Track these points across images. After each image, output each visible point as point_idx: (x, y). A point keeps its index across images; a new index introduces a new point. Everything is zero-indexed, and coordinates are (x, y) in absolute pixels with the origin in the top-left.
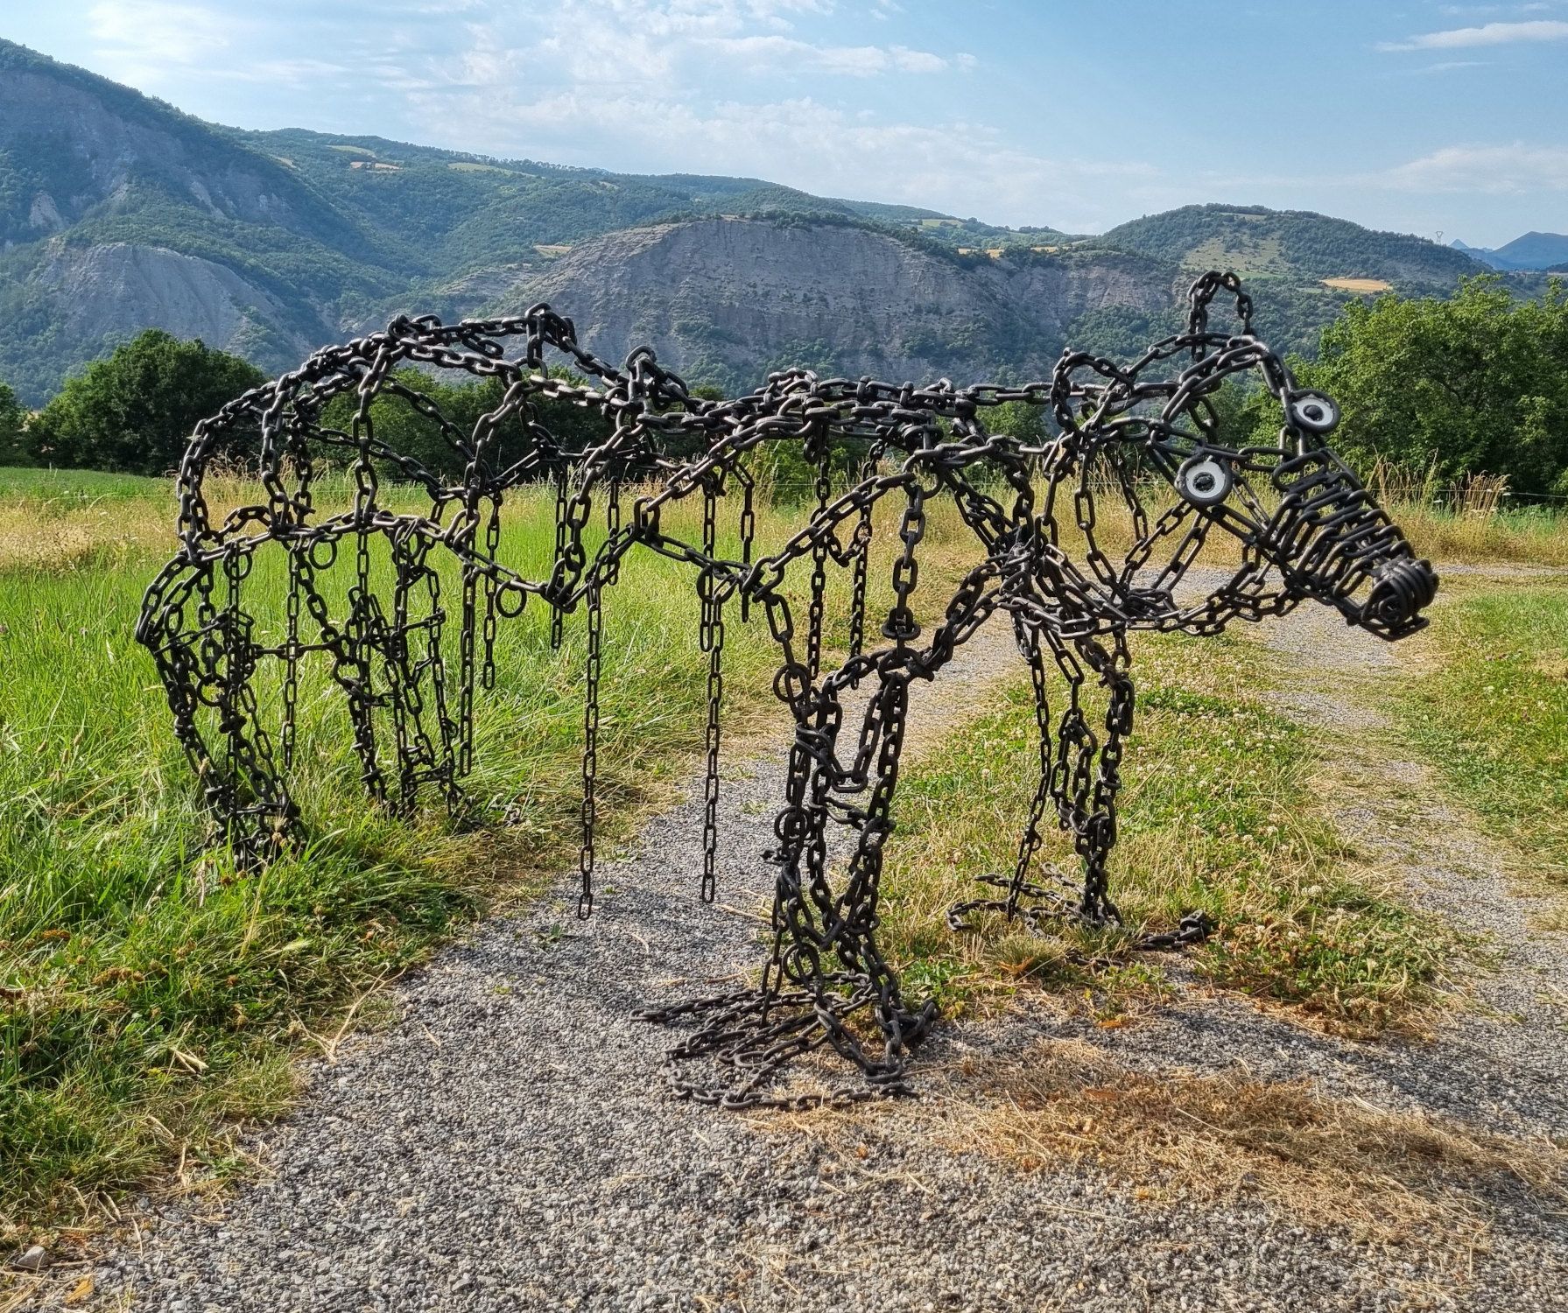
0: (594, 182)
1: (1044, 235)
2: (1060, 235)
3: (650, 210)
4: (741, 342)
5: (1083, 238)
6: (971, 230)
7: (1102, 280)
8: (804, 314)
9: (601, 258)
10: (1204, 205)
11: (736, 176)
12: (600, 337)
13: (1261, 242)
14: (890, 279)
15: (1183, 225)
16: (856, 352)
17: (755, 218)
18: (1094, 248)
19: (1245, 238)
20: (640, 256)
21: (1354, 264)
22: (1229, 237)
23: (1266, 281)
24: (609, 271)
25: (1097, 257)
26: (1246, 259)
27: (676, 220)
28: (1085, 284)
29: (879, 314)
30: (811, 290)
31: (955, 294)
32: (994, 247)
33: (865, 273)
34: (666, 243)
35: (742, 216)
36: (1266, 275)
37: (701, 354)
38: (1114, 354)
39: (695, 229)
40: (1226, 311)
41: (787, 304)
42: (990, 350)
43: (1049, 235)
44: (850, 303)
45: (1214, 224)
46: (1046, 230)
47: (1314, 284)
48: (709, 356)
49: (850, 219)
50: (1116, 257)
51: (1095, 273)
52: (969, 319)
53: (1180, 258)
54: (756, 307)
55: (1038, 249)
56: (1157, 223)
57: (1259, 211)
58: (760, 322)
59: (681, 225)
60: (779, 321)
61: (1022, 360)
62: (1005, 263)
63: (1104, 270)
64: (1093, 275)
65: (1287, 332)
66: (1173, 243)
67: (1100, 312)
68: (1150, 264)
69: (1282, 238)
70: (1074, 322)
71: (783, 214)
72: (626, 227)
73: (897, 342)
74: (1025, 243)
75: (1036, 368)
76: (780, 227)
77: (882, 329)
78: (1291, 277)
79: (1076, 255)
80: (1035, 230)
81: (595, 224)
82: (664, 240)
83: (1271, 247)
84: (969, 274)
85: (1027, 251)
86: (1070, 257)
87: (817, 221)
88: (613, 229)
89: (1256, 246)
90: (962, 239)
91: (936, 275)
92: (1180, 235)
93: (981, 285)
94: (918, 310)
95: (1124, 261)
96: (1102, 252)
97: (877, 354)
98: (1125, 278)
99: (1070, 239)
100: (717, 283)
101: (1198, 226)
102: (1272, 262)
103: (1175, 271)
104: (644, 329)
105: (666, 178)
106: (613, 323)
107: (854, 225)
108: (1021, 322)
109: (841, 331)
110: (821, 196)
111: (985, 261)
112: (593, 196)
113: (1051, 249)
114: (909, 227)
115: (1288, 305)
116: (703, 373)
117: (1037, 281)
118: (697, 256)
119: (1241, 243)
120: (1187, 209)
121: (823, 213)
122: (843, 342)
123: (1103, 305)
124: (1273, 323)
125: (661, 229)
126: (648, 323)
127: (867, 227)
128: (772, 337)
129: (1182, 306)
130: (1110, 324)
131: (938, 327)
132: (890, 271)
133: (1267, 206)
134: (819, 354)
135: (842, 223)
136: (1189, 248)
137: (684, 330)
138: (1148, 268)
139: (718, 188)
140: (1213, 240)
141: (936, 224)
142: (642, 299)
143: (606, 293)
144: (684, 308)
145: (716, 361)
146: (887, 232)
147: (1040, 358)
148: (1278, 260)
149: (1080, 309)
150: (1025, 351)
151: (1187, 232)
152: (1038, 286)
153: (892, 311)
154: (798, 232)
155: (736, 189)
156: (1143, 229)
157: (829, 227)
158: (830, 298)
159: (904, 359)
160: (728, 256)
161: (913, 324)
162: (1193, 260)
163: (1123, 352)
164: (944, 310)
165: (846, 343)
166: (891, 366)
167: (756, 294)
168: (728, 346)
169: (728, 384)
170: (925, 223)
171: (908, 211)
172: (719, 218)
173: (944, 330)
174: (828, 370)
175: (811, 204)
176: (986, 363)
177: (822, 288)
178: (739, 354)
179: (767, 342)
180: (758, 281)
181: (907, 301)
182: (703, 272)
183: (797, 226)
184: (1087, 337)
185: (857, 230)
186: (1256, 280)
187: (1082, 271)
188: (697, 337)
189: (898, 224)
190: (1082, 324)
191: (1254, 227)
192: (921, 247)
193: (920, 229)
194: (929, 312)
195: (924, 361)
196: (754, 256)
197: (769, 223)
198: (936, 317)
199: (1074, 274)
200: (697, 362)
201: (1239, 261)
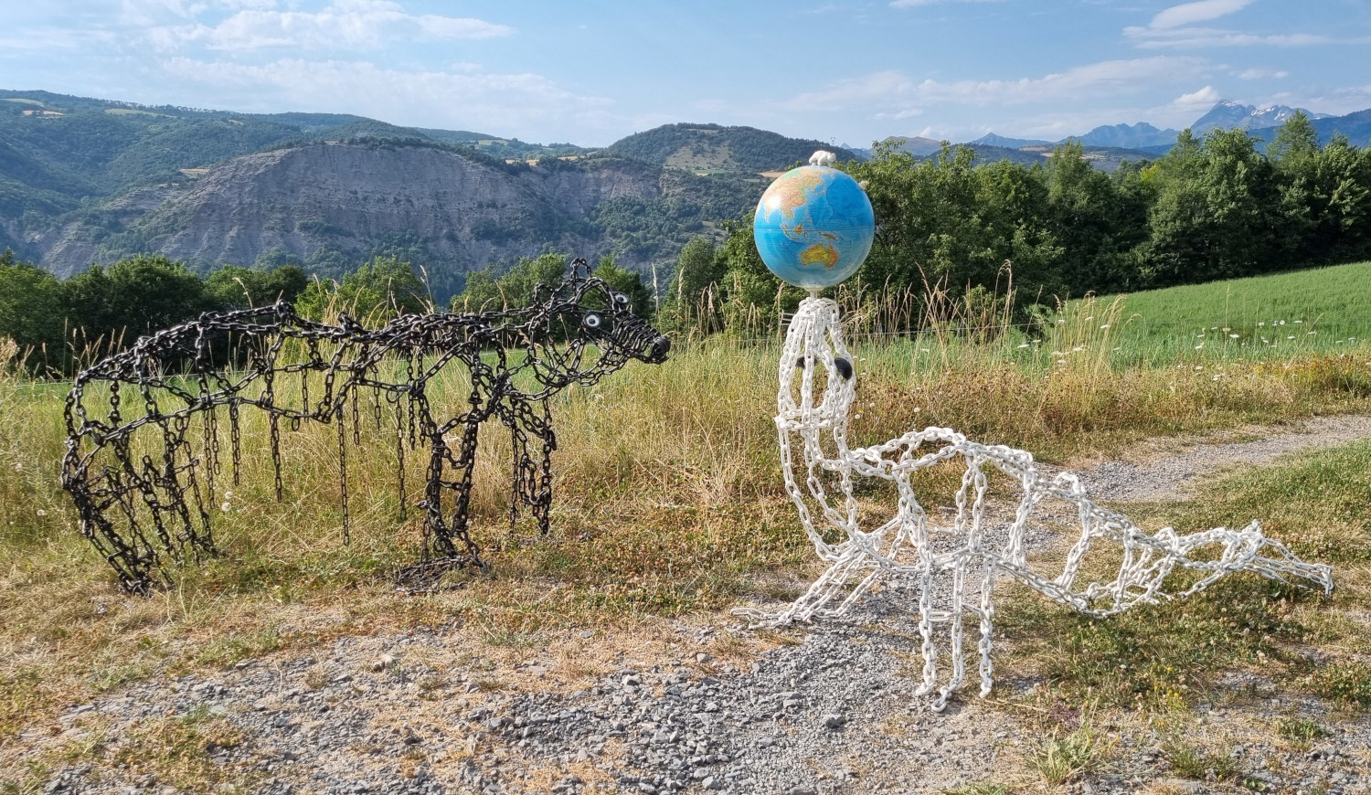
0: (224, 120)
1: (567, 148)
2: (579, 149)
3: (270, 139)
4: (350, 234)
5: (594, 150)
6: (514, 147)
7: (610, 179)
8: (395, 212)
9: (233, 177)
10: (676, 124)
11: (336, 112)
12: (238, 235)
13: (717, 149)
14: (457, 184)
15: (663, 138)
16: (438, 238)
17: (352, 142)
18: (602, 157)
19: (706, 146)
20: (264, 174)
21: (780, 161)
22: (695, 146)
23: (722, 175)
24: (242, 186)
25: (606, 162)
26: (708, 160)
27: (290, 145)
28: (598, 183)
29: (452, 209)
30: (399, 194)
31: (506, 193)
32: (532, 158)
33: (438, 180)
34: (285, 164)
35: (342, 141)
36: (722, 171)
37: (320, 246)
38: (623, 231)
39: (305, 152)
40: (698, 197)
41: (381, 205)
42: (535, 232)
43: (570, 149)
44: (430, 203)
45: (684, 137)
46: (568, 145)
47: (754, 176)
48: (326, 247)
49: (424, 141)
50: (618, 162)
51: (605, 174)
52: (518, 210)
53: (663, 161)
54: (359, 208)
55: (563, 159)
56: (645, 138)
57: (713, 127)
58: (363, 219)
59: (294, 149)
60: (377, 218)
61: (559, 238)
62: (540, 169)
63: (610, 172)
64: (604, 176)
65: (739, 210)
66: (657, 152)
67: (610, 202)
68: (642, 166)
69: (730, 145)
70: (593, 209)
71: (372, 139)
72: (252, 153)
73: (467, 230)
74: (554, 155)
75: (569, 243)
76: (371, 149)
77: (455, 221)
78: (739, 172)
79: (590, 162)
80: (561, 146)
81: (227, 151)
82: (282, 162)
83: (724, 152)
84: (515, 178)
85: (556, 160)
86: (586, 164)
87: (398, 143)
88: (241, 154)
89: (713, 152)
90: (509, 154)
91: (491, 180)
92: (661, 145)
93: (524, 186)
94: (480, 206)
95: (625, 165)
96: (608, 159)
97: (452, 238)
98: (625, 177)
99: (585, 151)
100: (327, 192)
101: (673, 139)
102: (725, 162)
103: (660, 171)
104: (273, 229)
105: (281, 116)
106: (247, 226)
107: (427, 146)
108: (556, 211)
109: (424, 224)
110: (401, 126)
111: (527, 168)
112: (223, 130)
113: (573, 158)
114: (468, 146)
115: (738, 191)
116: (322, 259)
117: (564, 181)
118: (309, 172)
119: (703, 150)
120: (664, 127)
121: (403, 138)
122: (427, 230)
123: (612, 196)
124: (730, 204)
125: (279, 153)
126: (276, 224)
127: (436, 146)
128: (372, 228)
129: (667, 195)
130: (619, 209)
131: (496, 217)
132: (458, 178)
133: (719, 124)
134: (410, 240)
135: (417, 144)
136: (669, 154)
137: (304, 228)
138: (641, 169)
139: (323, 122)
140: (683, 148)
141: (488, 143)
142: (269, 207)
143: (241, 203)
144: (303, 211)
145: (332, 250)
146: (453, 150)
147: (572, 236)
148: (729, 160)
149: (596, 200)
150: (560, 231)
151: (666, 143)
152: (565, 185)
153: (461, 207)
154: (385, 152)
155: (336, 122)
156: (635, 142)
157: (408, 148)
158: (414, 200)
159: (474, 242)
160: (333, 171)
161: (478, 215)
162: (672, 162)
163: (629, 229)
164: (499, 206)
165: (429, 232)
166: (464, 247)
167: (357, 198)
168: (340, 238)
169: (343, 266)
170: (480, 142)
171: (468, 135)
172: (323, 143)
173: (501, 219)
174: (418, 253)
175: (394, 132)
176: (533, 242)
177: (407, 193)
178: (350, 244)
179: (369, 234)
180: (359, 190)
181: (471, 199)
182: (315, 184)
183: (384, 148)
184: (604, 219)
185: (430, 149)
186: (715, 175)
187: (596, 173)
188: (315, 232)
189: (461, 145)
190: (599, 211)
191: (711, 138)
192: (478, 160)
193: (477, 147)
194: (488, 206)
195: (488, 243)
196: (353, 170)
197: (363, 146)
198: (494, 210)
199: (590, 175)
200: (317, 252)
201: (703, 162)
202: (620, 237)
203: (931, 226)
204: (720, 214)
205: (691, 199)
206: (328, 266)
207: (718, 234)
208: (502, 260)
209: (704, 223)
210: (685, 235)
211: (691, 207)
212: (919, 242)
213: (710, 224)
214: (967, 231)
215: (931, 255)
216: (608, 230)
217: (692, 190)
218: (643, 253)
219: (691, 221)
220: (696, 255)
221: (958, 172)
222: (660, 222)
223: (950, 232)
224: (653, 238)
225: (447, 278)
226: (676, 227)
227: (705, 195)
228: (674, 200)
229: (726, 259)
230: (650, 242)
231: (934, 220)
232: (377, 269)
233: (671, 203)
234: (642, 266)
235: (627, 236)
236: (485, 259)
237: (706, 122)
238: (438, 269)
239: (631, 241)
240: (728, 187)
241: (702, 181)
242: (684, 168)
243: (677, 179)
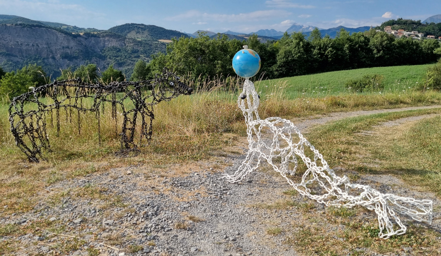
1: (93, 30)
2: (97, 30)
4: (16, 56)
5: (103, 30)
6: (75, 28)
7: (108, 40)
8: (33, 49)
10: (130, 23)
11: (10, 15)
14: (55, 40)
16: (48, 58)
17: (16, 25)
18: (105, 33)
19: (140, 31)
21: (164, 36)
22: (137, 31)
23: (146, 40)
25: (107, 35)
26: (141, 35)
28: (104, 41)
29: (53, 48)
30: (34, 43)
31: (72, 44)
32: (81, 32)
33: (48, 39)
35: (12, 24)
36: (146, 39)
38: (113, 57)
40: (138, 47)
41: (27, 47)
42: (83, 57)
43: (95, 30)
44: (45, 46)
45: (133, 28)
46: (94, 29)
47: (156, 41)
48: (7, 60)
49: (43, 25)
50: (111, 35)
51: (107, 39)
52: (77, 49)
53: (126, 35)
54: (19, 47)
55: (92, 33)
56: (120, 27)
57: (142, 25)
58: (20, 51)
60: (26, 51)
61: (91, 59)
62: (84, 36)
63: (109, 38)
64: (106, 39)
65: (152, 51)
66: (124, 32)
67: (109, 48)
68: (119, 37)
69: (148, 31)
70: (103, 50)
71: (24, 24)
73: (59, 55)
74: (89, 32)
75: (95, 61)
76: (23, 27)
77: (54, 52)
78: (151, 39)
79: (102, 34)
80: (91, 29)
83: (146, 33)
84: (75, 39)
85: (89, 33)
86: (100, 35)
87: (33, 26)
89: (143, 33)
90: (73, 31)
91: (67, 39)
92: (126, 30)
93: (79, 41)
94: (63, 47)
95: (113, 36)
96: (108, 34)
97: (53, 58)
98: (114, 40)
99: (100, 31)
101: (129, 28)
102: (147, 36)
103: (125, 38)
107: (44, 27)
108: (90, 50)
109: (43, 53)
111: (80, 36)
113: (95, 33)
114: (59, 28)
115: (151, 45)
116: (6, 64)
117: (93, 40)
119: (139, 32)
120: (126, 24)
121: (35, 24)
122: (44, 55)
123: (109, 46)
124: (149, 49)
127: (47, 27)
128: (24, 54)
129: (128, 46)
130: (112, 50)
131: (69, 51)
132: (55, 38)
133: (144, 24)
134: (38, 59)
135: (40, 26)
136: (128, 33)
139: (5, 18)
140: (133, 31)
141: (66, 27)
145: (9, 61)
146: (53, 29)
147: (96, 58)
148: (148, 36)
149: (104, 47)
150: (92, 57)
151: (127, 29)
152: (93, 42)
153: (56, 48)
154: (28, 28)
155: (10, 18)
156: (117, 29)
157: (37, 28)
158: (39, 45)
159: (61, 60)
160: (9, 35)
161: (62, 51)
162: (129, 36)
163: (115, 56)
164: (70, 47)
165: (45, 56)
166: (58, 61)
167: (18, 44)
168: (12, 57)
169: (13, 67)
170: (63, 27)
171: (58, 24)
172: (6, 25)
173: (71, 52)
174: (41, 63)
175: (31, 22)
176: (82, 60)
177: (37, 42)
178: (16, 59)
179: (23, 57)
180: (19, 41)
181: (60, 45)
182: (3, 39)
183: (28, 27)
184: (107, 53)
185: (45, 28)
186: (144, 40)
187: (104, 38)
188: (3, 55)
189: (56, 27)
190: (105, 50)
191: (142, 28)
192: (62, 32)
193: (62, 28)
194: (66, 48)
195: (66, 60)
196: (17, 34)
197: (20, 26)
198: (68, 49)
199: (102, 39)
200: (4, 62)
201: (139, 36)
202: (112, 59)
203: (215, 58)
204: (145, 53)
205: (136, 48)
206: (8, 67)
207: (145, 59)
208: (71, 66)
209: (140, 55)
210: (134, 59)
211: (136, 50)
212: (212, 63)
213: (142, 56)
214: (226, 60)
215: (215, 67)
216: (108, 57)
217: (136, 44)
218: (120, 65)
219: (136, 55)
220: (141, 66)
221: (223, 42)
222: (126, 55)
223: (221, 60)
224: (123, 60)
225: (52, 71)
226: (131, 56)
227: (140, 46)
228: (130, 48)
229: (150, 67)
230: (123, 61)
231: (216, 56)
232: (29, 68)
233: (129, 48)
234: (120, 68)
235: (115, 59)
236: (65, 65)
237: (140, 23)
238: (48, 69)
239: (116, 60)
240: (148, 44)
241: (139, 42)
242: (133, 38)
243: (131, 41)
